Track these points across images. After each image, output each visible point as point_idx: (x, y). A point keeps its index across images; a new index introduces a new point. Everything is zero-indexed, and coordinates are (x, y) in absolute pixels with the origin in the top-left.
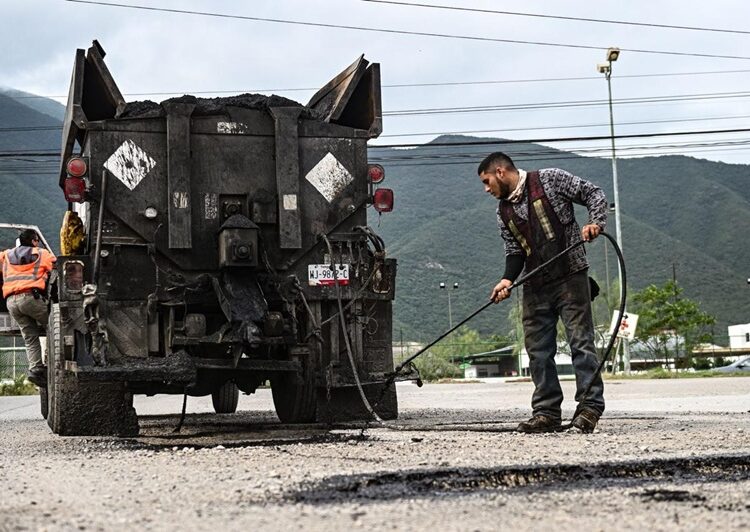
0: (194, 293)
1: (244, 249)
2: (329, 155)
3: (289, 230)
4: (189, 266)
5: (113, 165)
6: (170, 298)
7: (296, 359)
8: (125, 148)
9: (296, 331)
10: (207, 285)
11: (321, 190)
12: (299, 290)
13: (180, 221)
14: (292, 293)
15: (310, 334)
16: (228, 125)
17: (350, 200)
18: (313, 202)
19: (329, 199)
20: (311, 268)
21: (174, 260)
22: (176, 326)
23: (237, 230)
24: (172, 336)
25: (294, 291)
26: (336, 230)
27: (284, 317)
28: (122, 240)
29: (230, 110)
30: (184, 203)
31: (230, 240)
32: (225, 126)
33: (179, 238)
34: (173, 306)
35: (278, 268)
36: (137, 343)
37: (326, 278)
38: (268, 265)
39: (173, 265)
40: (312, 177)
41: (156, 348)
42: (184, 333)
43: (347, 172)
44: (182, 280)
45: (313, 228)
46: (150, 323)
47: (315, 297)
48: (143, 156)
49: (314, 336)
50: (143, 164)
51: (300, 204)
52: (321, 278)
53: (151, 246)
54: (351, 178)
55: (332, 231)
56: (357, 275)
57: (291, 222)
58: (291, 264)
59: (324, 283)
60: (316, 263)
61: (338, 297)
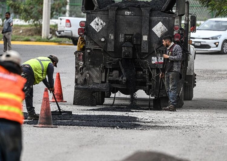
0: (114, 64)
1: (127, 53)
2: (160, 22)
3: (144, 47)
4: (114, 56)
5: (93, 24)
6: (108, 65)
8: (96, 19)
11: (157, 34)
12: (148, 65)
13: (111, 43)
14: (146, 65)
16: (128, 13)
18: (154, 38)
19: (159, 36)
20: (153, 58)
21: (109, 54)
22: (110, 74)
23: (126, 47)
27: (143, 73)
28: (94, 47)
29: (130, 8)
30: (112, 37)
32: (127, 13)
33: (111, 48)
34: (109, 68)
35: (141, 58)
36: (98, 78)
37: (157, 61)
38: (138, 57)
39: (109, 55)
40: (154, 29)
41: (103, 80)
42: (112, 76)
43: (166, 28)
44: (112, 60)
46: (102, 72)
47: (154, 67)
48: (102, 22)
49: (153, 79)
50: (102, 24)
51: (148, 39)
54: (167, 30)
55: (160, 47)
58: (146, 57)
59: (157, 63)
60: (154, 56)
61: (161, 67)
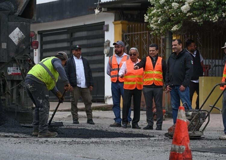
2: (17, 28)
3: (3, 56)
9: (2, 91)
11: (14, 41)
12: (5, 76)
14: (2, 77)
15: (6, 92)
17: (24, 44)
18: (11, 45)
19: (17, 44)
20: (9, 68)
25: (3, 76)
26: (18, 55)
37: (14, 72)
40: (11, 36)
43: (23, 34)
45: (10, 55)
47: (9, 79)
49: (8, 93)
51: (7, 46)
52: (12, 72)
54: (24, 37)
56: (25, 72)
57: (4, 53)
58: (2, 67)
59: (13, 74)
60: (10, 67)
61: (17, 79)
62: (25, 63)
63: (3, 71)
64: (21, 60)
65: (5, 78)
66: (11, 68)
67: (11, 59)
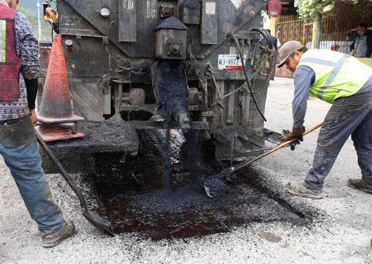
0: (137, 75)
1: (177, 47)
3: (208, 30)
4: (133, 54)
6: (118, 77)
7: (205, 120)
9: (207, 101)
10: (146, 70)
12: (211, 74)
13: (128, 20)
14: (206, 75)
15: (216, 103)
17: (251, 7)
18: (226, 8)
20: (220, 57)
21: (123, 50)
22: (123, 96)
23: (172, 30)
24: (121, 104)
25: (208, 73)
26: (239, 29)
27: (199, 91)
28: (83, 32)
30: (131, 6)
31: (166, 39)
33: (127, 34)
34: (121, 83)
35: (198, 57)
36: (96, 109)
37: (230, 65)
38: (191, 55)
39: (121, 52)
41: (109, 112)
42: (129, 102)
44: (128, 65)
45: (224, 28)
46: (104, 94)
47: (222, 78)
49: (218, 105)
51: (217, 10)
52: (227, 64)
53: (105, 39)
55: (238, 31)
56: (252, 63)
57: (210, 24)
58: (207, 55)
59: (228, 68)
60: (224, 54)
61: (237, 78)
62: (253, 46)
63: (208, 63)
64: (246, 41)
65: (213, 76)
66: (226, 55)
67: (226, 39)
